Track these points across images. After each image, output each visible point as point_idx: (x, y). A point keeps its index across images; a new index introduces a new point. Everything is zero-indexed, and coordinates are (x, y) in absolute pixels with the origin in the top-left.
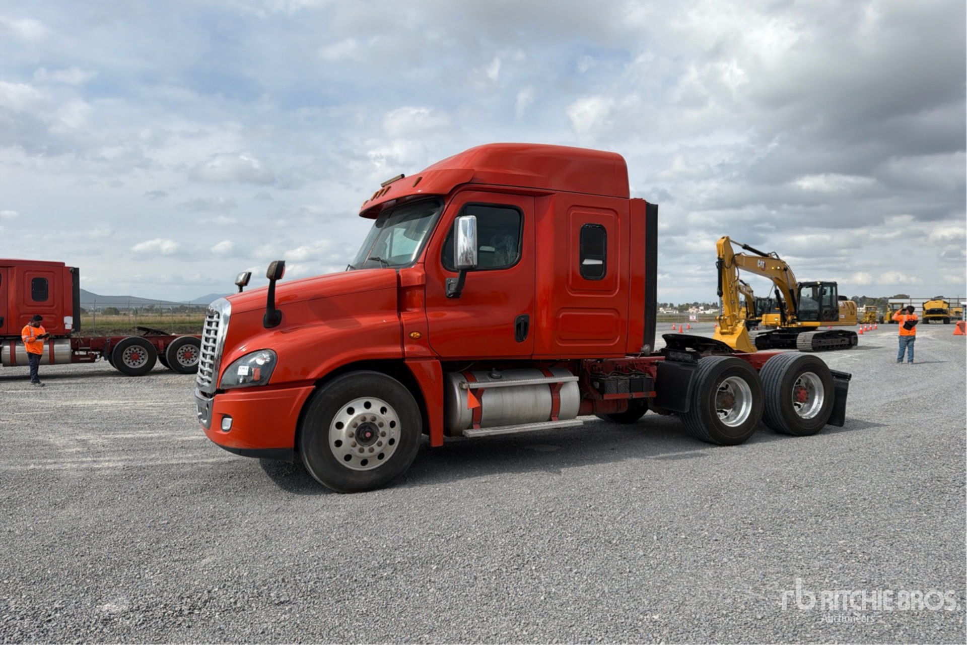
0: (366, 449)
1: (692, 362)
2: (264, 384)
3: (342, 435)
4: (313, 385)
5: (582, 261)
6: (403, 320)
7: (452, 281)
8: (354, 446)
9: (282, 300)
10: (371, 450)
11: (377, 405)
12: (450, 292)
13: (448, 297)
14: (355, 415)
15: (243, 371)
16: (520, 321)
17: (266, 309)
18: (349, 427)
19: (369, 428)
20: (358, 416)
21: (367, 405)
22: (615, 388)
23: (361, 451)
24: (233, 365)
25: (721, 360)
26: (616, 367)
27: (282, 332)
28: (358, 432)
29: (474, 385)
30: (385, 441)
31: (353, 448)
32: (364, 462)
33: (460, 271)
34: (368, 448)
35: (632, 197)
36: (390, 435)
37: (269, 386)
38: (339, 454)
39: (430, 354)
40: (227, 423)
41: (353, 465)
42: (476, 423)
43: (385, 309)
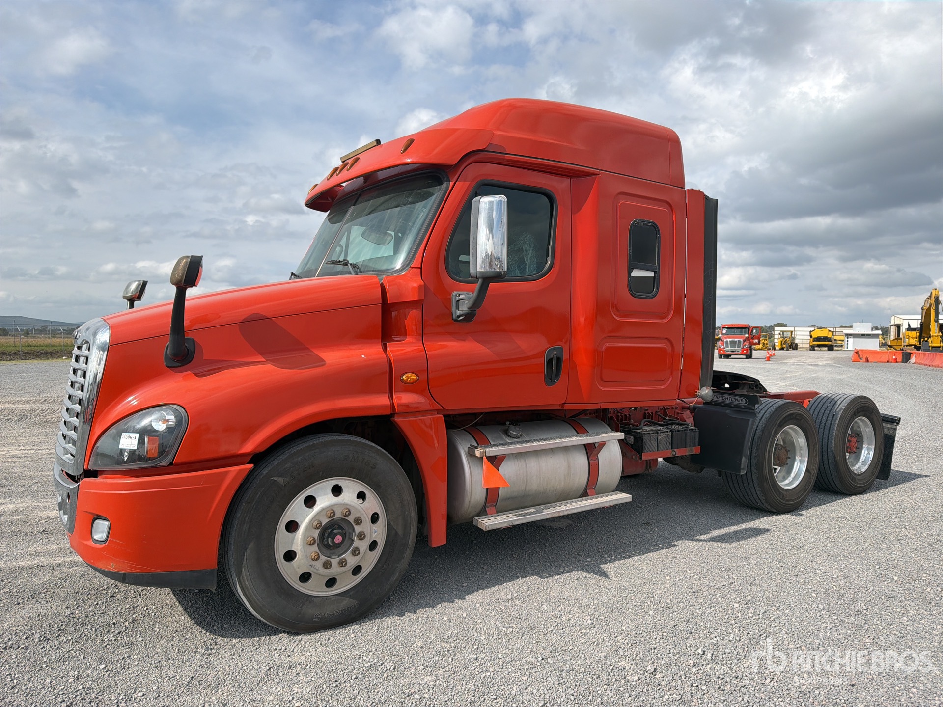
0: (335, 561)
1: (746, 408)
2: (165, 463)
3: (298, 541)
4: (249, 463)
5: (630, 272)
6: (391, 355)
7: (462, 296)
8: (317, 559)
9: (194, 321)
10: (342, 563)
11: (351, 488)
12: (458, 313)
13: (456, 320)
14: (317, 508)
15: (128, 441)
16: (552, 356)
17: (170, 337)
18: (307, 529)
19: (340, 527)
20: (323, 510)
21: (337, 491)
22: (655, 445)
23: (327, 565)
24: (112, 431)
25: (777, 405)
26: (645, 413)
27: (196, 374)
28: (322, 536)
29: (492, 451)
30: (363, 545)
31: (314, 563)
32: (331, 582)
33: (480, 281)
34: (338, 560)
35: (687, 187)
36: (371, 535)
37: (173, 468)
38: (290, 572)
39: (429, 408)
40: (101, 529)
41: (314, 589)
42: (491, 506)
43: (363, 337)
